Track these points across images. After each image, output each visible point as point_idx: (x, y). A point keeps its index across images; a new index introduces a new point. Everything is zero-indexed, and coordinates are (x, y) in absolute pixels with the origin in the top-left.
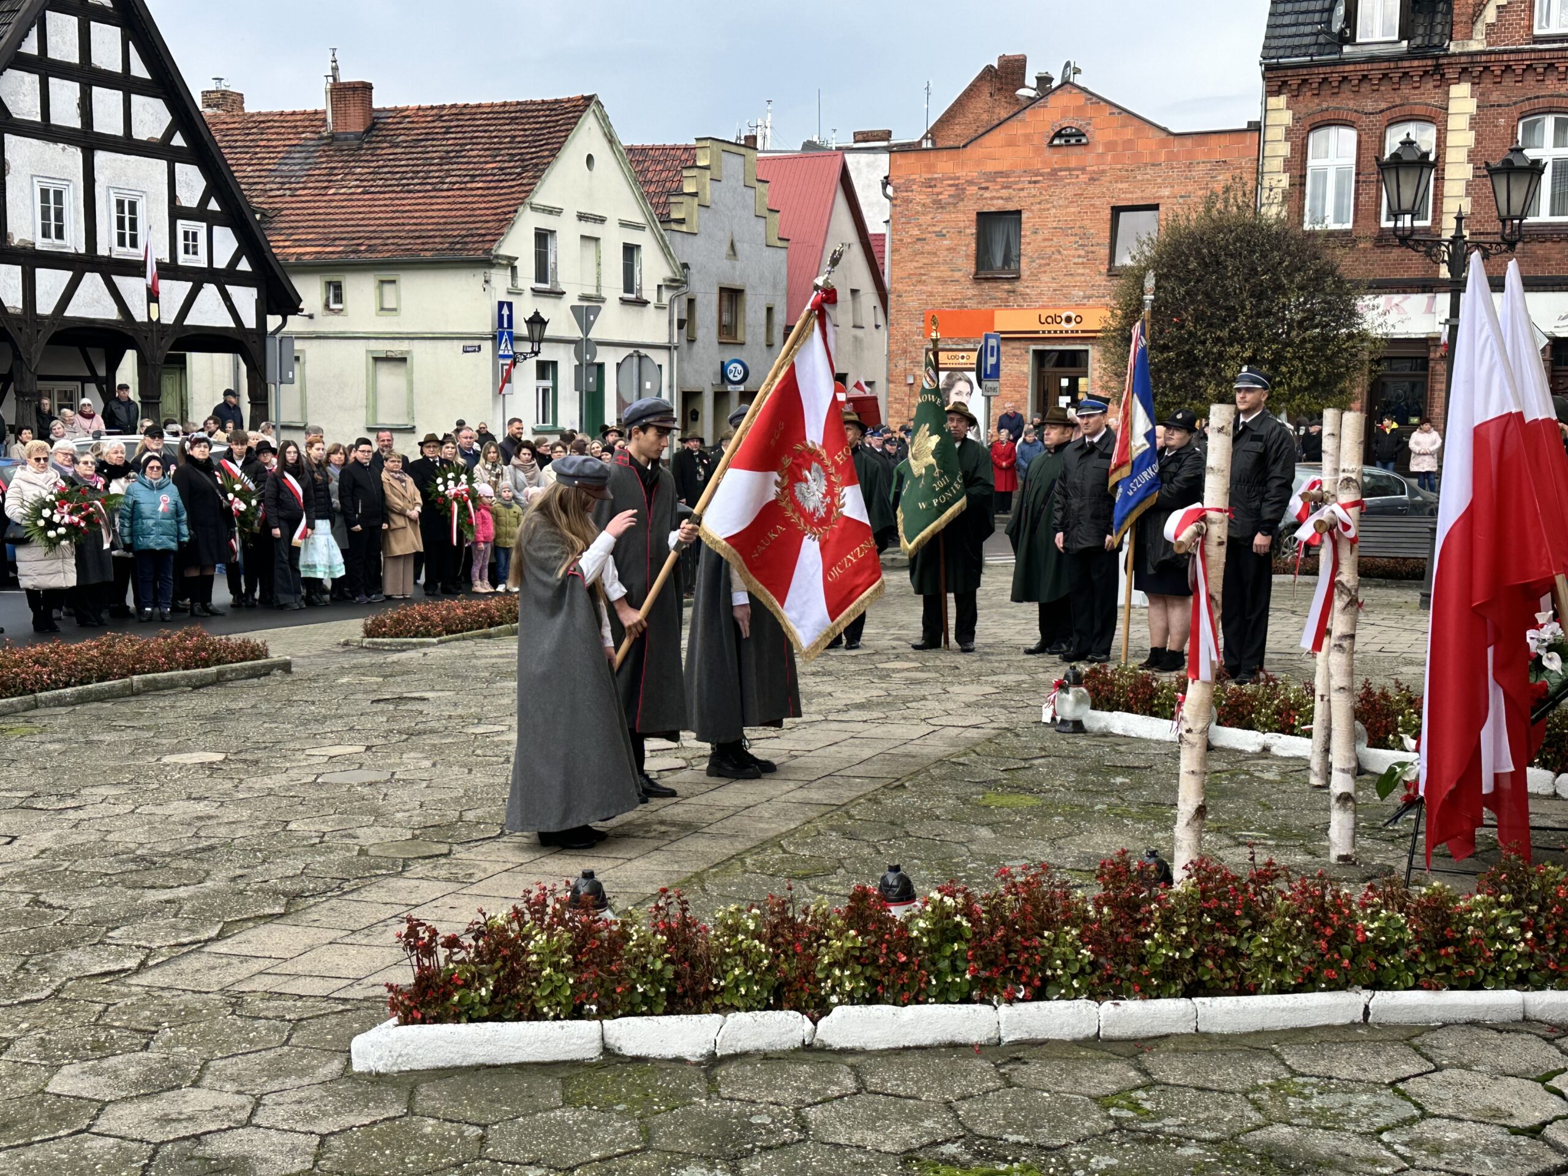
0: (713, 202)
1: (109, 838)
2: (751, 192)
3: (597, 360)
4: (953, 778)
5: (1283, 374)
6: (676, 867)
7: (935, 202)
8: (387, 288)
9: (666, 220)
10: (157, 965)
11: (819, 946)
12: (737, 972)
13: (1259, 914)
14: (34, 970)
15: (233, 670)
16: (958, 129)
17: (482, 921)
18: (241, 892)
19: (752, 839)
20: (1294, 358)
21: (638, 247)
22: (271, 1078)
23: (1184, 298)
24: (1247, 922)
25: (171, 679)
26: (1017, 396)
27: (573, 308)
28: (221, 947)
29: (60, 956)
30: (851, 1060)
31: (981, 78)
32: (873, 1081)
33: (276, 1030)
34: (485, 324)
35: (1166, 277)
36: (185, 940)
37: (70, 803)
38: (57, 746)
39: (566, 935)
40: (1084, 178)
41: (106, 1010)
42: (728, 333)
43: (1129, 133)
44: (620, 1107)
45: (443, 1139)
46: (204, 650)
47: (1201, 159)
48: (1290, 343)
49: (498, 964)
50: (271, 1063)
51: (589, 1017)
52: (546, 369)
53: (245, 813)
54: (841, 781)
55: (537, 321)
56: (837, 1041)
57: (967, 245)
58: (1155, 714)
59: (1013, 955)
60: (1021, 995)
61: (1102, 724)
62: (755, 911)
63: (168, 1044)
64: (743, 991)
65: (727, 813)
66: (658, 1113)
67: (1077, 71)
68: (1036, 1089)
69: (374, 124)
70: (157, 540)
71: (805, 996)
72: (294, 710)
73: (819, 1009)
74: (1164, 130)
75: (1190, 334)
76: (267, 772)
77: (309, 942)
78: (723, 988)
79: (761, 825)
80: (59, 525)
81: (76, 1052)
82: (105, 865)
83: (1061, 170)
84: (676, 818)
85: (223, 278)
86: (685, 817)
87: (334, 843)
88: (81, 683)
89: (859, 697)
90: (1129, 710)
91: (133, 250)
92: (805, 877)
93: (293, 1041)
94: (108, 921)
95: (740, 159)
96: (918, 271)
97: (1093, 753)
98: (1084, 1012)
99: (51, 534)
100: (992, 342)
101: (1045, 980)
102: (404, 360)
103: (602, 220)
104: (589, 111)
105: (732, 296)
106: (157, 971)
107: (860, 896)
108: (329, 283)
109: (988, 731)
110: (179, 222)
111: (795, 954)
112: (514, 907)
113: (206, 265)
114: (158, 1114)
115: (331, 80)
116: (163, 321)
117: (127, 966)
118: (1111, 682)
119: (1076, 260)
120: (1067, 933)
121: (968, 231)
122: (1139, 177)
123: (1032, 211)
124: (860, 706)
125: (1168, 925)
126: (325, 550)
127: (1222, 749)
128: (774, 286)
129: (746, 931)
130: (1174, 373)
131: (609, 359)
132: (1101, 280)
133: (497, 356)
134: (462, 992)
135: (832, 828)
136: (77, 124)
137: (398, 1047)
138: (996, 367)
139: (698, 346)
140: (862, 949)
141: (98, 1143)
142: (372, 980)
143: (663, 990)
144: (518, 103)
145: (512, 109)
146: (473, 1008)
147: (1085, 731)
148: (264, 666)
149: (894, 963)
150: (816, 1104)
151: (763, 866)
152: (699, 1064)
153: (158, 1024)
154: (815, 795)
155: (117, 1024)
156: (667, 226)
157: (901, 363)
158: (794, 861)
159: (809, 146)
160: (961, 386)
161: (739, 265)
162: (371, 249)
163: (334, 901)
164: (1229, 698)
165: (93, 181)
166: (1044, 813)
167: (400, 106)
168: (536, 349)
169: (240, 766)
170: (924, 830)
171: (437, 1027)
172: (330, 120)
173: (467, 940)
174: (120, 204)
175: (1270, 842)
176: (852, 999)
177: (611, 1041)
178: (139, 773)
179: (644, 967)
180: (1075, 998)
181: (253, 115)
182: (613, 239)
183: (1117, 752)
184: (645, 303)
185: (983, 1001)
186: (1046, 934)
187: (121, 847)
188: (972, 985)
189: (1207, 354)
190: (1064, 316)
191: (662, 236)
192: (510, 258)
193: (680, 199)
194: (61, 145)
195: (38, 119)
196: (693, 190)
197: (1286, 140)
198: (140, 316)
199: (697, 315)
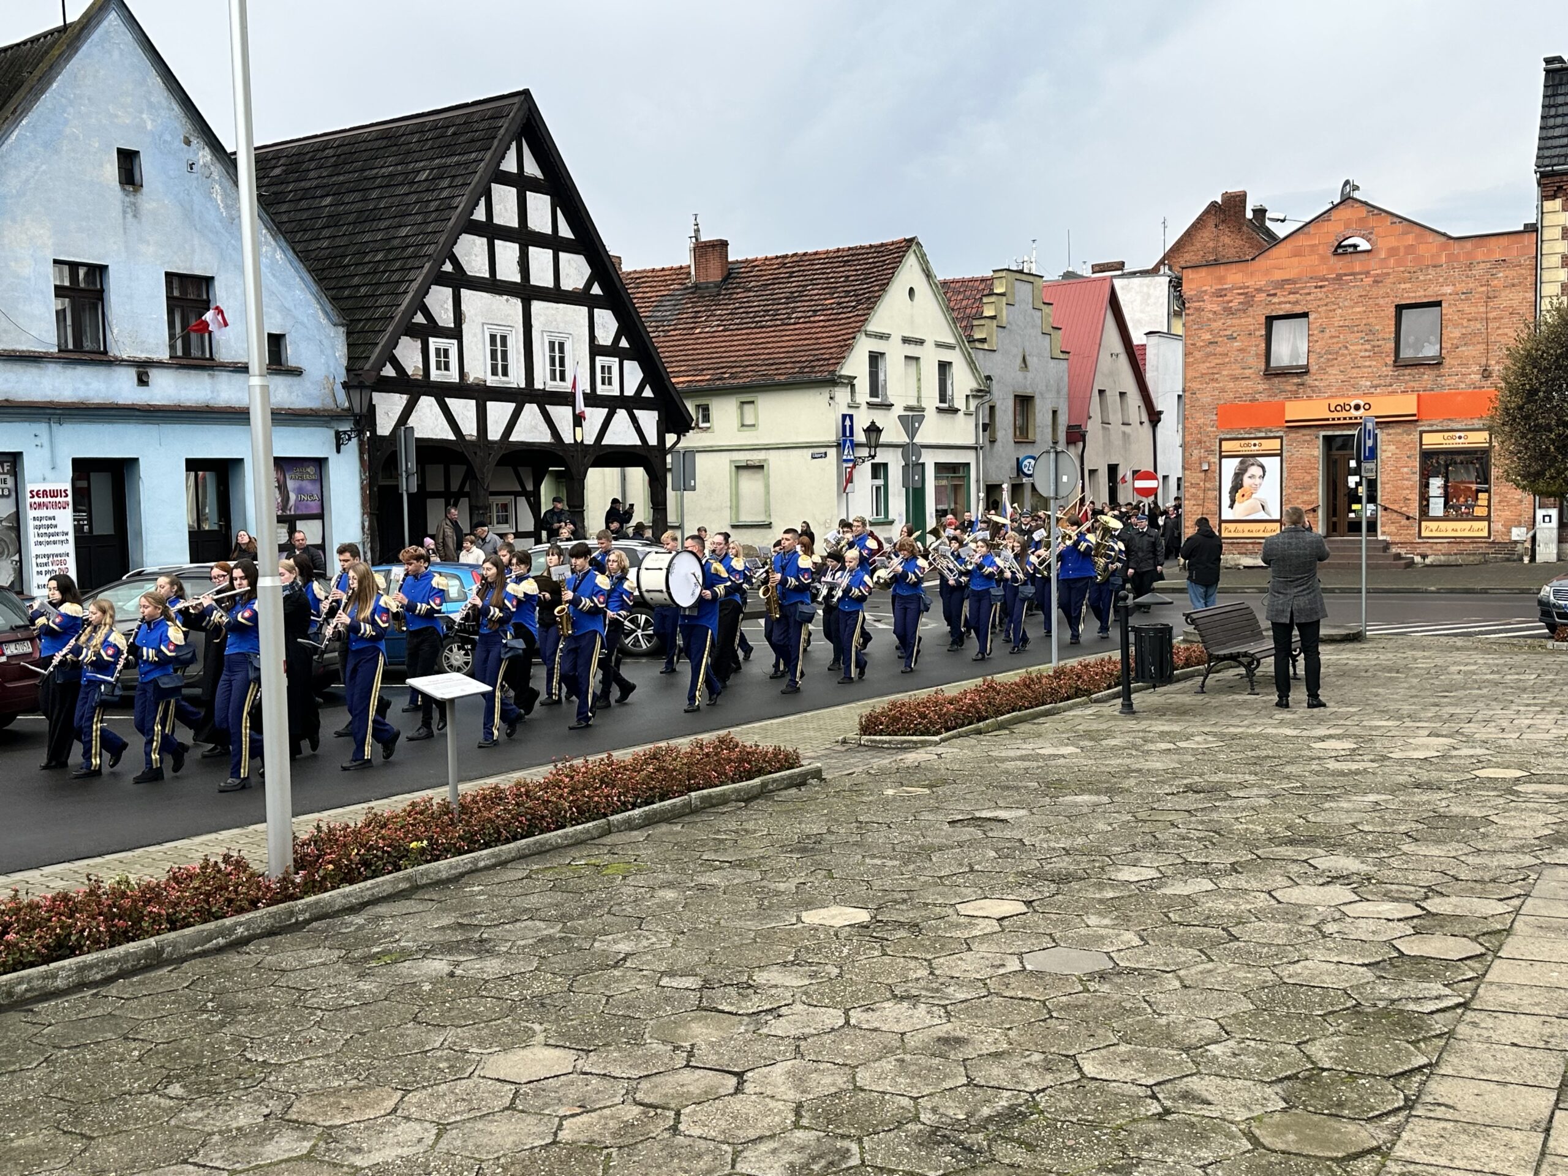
0: (1009, 323)
1: (861, 1083)
2: (1039, 313)
3: (920, 461)
7: (1225, 309)
8: (746, 407)
9: (972, 341)
15: (774, 781)
16: (1187, 257)
21: (950, 363)
25: (723, 794)
26: (1308, 478)
27: (899, 417)
31: (1207, 212)
34: (831, 434)
37: (758, 1001)
38: (671, 894)
40: (1369, 280)
42: (1023, 434)
43: (1410, 239)
47: (1480, 258)
52: (879, 470)
53: (997, 1034)
55: (873, 430)
57: (1256, 346)
67: (1356, 187)
69: (730, 274)
72: (879, 838)
74: (1444, 235)
76: (947, 948)
83: (1346, 275)
85: (631, 404)
88: (647, 804)
91: (562, 383)
95: (1030, 286)
96: (1210, 371)
100: (1370, 426)
102: (762, 467)
103: (921, 342)
104: (911, 251)
105: (1024, 402)
108: (698, 406)
110: (598, 359)
113: (617, 393)
115: (694, 240)
116: (585, 442)
119: (1363, 354)
121: (1257, 333)
122: (1421, 278)
123: (1319, 313)
128: (1058, 392)
131: (929, 459)
132: (1388, 371)
133: (841, 460)
136: (517, 278)
138: (1373, 451)
139: (998, 445)
144: (850, 249)
145: (845, 253)
148: (800, 775)
156: (972, 345)
157: (1196, 452)
159: (1068, 275)
160: (1254, 470)
161: (1030, 375)
162: (733, 376)
165: (531, 326)
167: (750, 258)
168: (873, 453)
169: (904, 934)
172: (693, 273)
174: (552, 344)
178: (793, 942)
181: (630, 273)
182: (930, 358)
184: (957, 411)
190: (1352, 404)
191: (969, 353)
192: (850, 377)
193: (982, 322)
194: (505, 297)
195: (487, 275)
196: (992, 313)
197: (1563, 238)
198: (568, 439)
199: (997, 419)
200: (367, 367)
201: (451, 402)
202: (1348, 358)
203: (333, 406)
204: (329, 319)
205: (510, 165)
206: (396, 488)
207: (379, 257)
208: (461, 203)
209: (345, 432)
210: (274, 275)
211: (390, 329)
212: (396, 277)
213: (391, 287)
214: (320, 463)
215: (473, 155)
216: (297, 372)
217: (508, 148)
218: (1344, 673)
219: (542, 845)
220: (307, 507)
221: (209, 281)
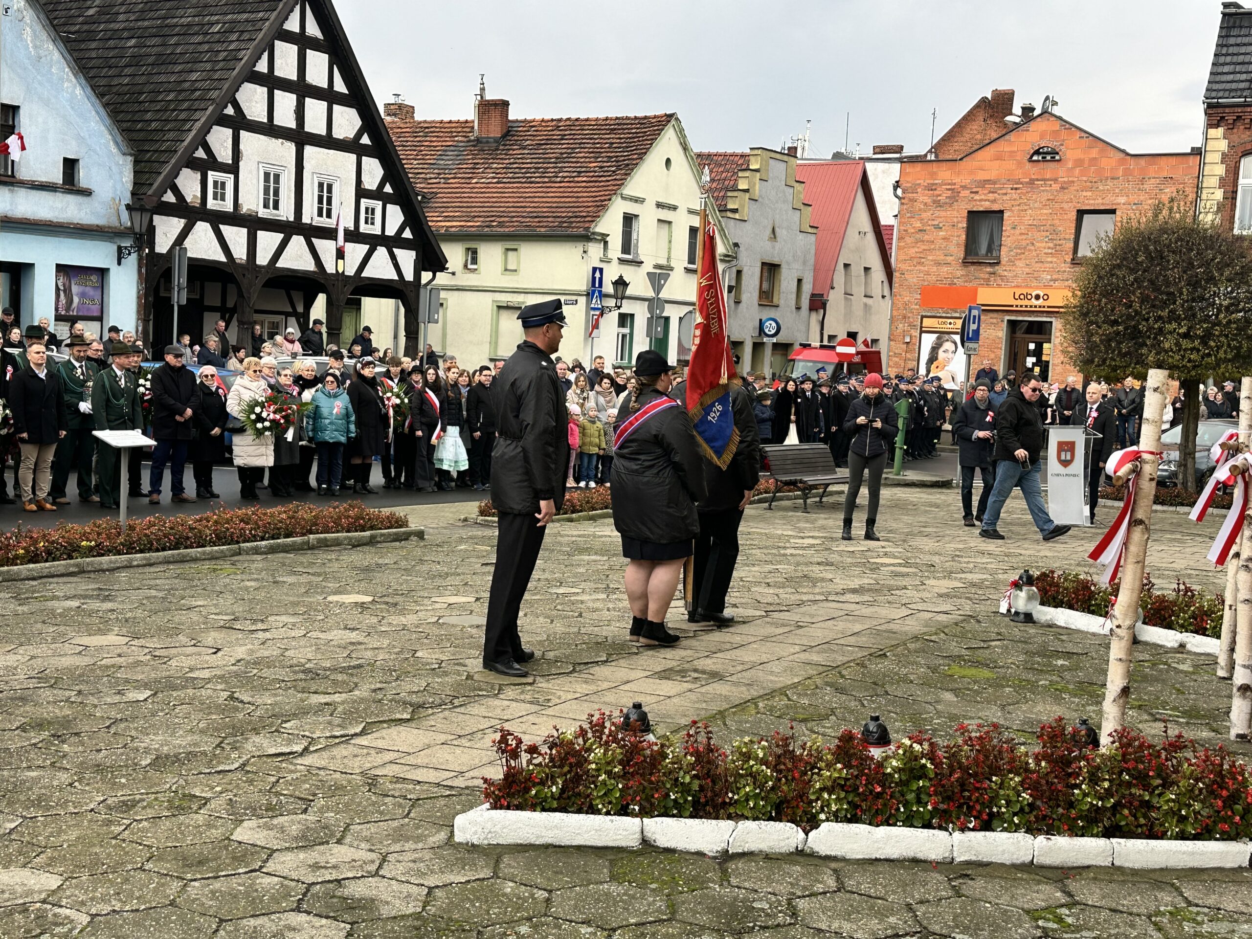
0: (760, 196)
1: (286, 654)
2: (791, 190)
3: (665, 314)
4: (924, 651)
5: (1211, 348)
6: (704, 705)
7: (934, 202)
8: (510, 253)
9: (723, 210)
10: (316, 751)
11: (813, 774)
12: (748, 789)
13: (1168, 776)
14: (228, 748)
15: (382, 535)
16: (956, 146)
17: (556, 734)
18: (380, 701)
19: (764, 688)
20: (1220, 335)
22: (396, 841)
23: (1133, 284)
24: (1159, 781)
25: (337, 539)
26: (992, 356)
27: (648, 274)
28: (363, 741)
29: (247, 739)
30: (833, 865)
31: (977, 106)
32: (850, 884)
33: (400, 805)
34: (583, 285)
35: (1119, 267)
36: (338, 734)
37: (260, 626)
38: (252, 584)
39: (618, 751)
40: (1056, 187)
41: (278, 781)
42: (767, 297)
43: (1094, 153)
44: (653, 886)
45: (519, 898)
46: (363, 519)
48: (1219, 324)
49: (566, 769)
50: (395, 830)
51: (632, 814)
52: (625, 320)
53: (386, 642)
54: (835, 648)
55: (621, 283)
56: (823, 850)
57: (958, 236)
58: (1093, 612)
59: (967, 794)
60: (971, 826)
61: (1048, 617)
62: (764, 743)
63: (321, 811)
64: (751, 804)
65: (746, 667)
66: (681, 893)
67: (1055, 103)
68: (980, 900)
69: (509, 131)
70: (333, 435)
71: (800, 812)
72: (425, 568)
73: (810, 823)
74: (1123, 151)
75: (1136, 311)
76: (403, 612)
77: (427, 741)
78: (736, 801)
79: (772, 678)
80: (265, 420)
81: (254, 811)
82: (282, 673)
84: (708, 669)
85: (392, 243)
86: (714, 668)
87: (449, 668)
88: (273, 538)
89: (855, 583)
90: (1071, 607)
91: (328, 220)
92: (804, 721)
93: (412, 815)
94: (282, 715)
95: (784, 165)
96: (918, 255)
97: (1039, 639)
98: (1022, 843)
99: (259, 425)
100: (975, 312)
101: (991, 815)
103: (674, 208)
104: (670, 125)
105: (771, 269)
106: (316, 755)
107: (847, 738)
108: (468, 249)
109: (955, 617)
110: (363, 200)
111: (793, 779)
112: (581, 727)
113: (379, 233)
114: (310, 862)
115: (479, 98)
116: (346, 273)
117: (295, 750)
118: (1057, 585)
120: (1011, 779)
121: (960, 225)
122: (1101, 188)
123: (1012, 211)
124: (854, 591)
125: (1094, 780)
126: (452, 449)
127: (1146, 643)
128: (804, 263)
129: (756, 758)
130: (1122, 343)
131: (674, 313)
132: (1066, 267)
133: (589, 308)
134: (538, 788)
135: (827, 684)
136: (293, 125)
137: (489, 826)
138: (977, 332)
139: (743, 305)
140: (846, 779)
141: (267, 880)
142: (471, 774)
143: (690, 798)
144: (617, 118)
145: (612, 122)
146: (545, 801)
147: (1034, 622)
148: (404, 533)
149: (871, 792)
150: (804, 897)
151: (772, 709)
152: (715, 858)
153: (315, 795)
154: (815, 658)
155: (285, 792)
156: (724, 214)
157: (901, 325)
158: (796, 707)
159: (837, 156)
160: (948, 346)
161: (778, 245)
162: (501, 224)
163: (447, 713)
164: (1154, 603)
165: (303, 168)
166: (997, 684)
167: (529, 118)
168: (619, 304)
169: (384, 606)
170: (899, 691)
171: (519, 812)
172: (476, 127)
173: (544, 749)
174: (321, 185)
175: (1181, 720)
176: (837, 817)
177: (649, 835)
178: (310, 606)
179: (677, 779)
180: (1015, 831)
181: (420, 123)
182: (683, 222)
183: (1059, 639)
185: (940, 828)
186: (994, 779)
187: (295, 661)
188: (932, 814)
189: (1150, 329)
190: (1033, 294)
191: (719, 221)
192: (603, 235)
193: (735, 194)
194: (281, 140)
195: (265, 120)
196: (746, 187)
197: (1222, 163)
198: (330, 268)
199: (743, 282)
200: (150, 192)
201: (225, 229)
202: (1034, 253)
203: (117, 224)
204: (119, 149)
205: (293, 25)
206: (169, 299)
207: (171, 96)
208: (245, 55)
209: (126, 248)
210: (72, 108)
211: (173, 161)
212: (183, 116)
213: (179, 124)
214: (103, 273)
215: (261, 15)
216: (87, 193)
217: (292, 11)
219: (184, 556)
220: (88, 309)
221: (15, 109)
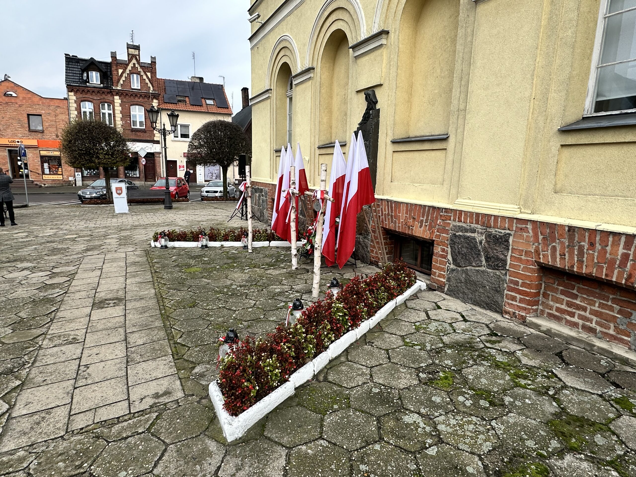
4: (166, 267)
28: (21, 411)
40: (18, 105)
43: (29, 96)
44: (336, 407)
47: (52, 105)
65: (123, 292)
66: (349, 403)
67: (9, 77)
74: (40, 96)
77: (62, 392)
79: (143, 293)
83: (9, 103)
84: (109, 297)
93: (167, 441)
109: (141, 252)
118: (172, 235)
119: (18, 127)
122: (34, 107)
132: (27, 132)
135: (168, 289)
142: (134, 397)
163: (35, 369)
166: (208, 271)
170: (191, 283)
190: (16, 141)
197: (75, 103)
202: (13, 127)
218: (22, 216)
